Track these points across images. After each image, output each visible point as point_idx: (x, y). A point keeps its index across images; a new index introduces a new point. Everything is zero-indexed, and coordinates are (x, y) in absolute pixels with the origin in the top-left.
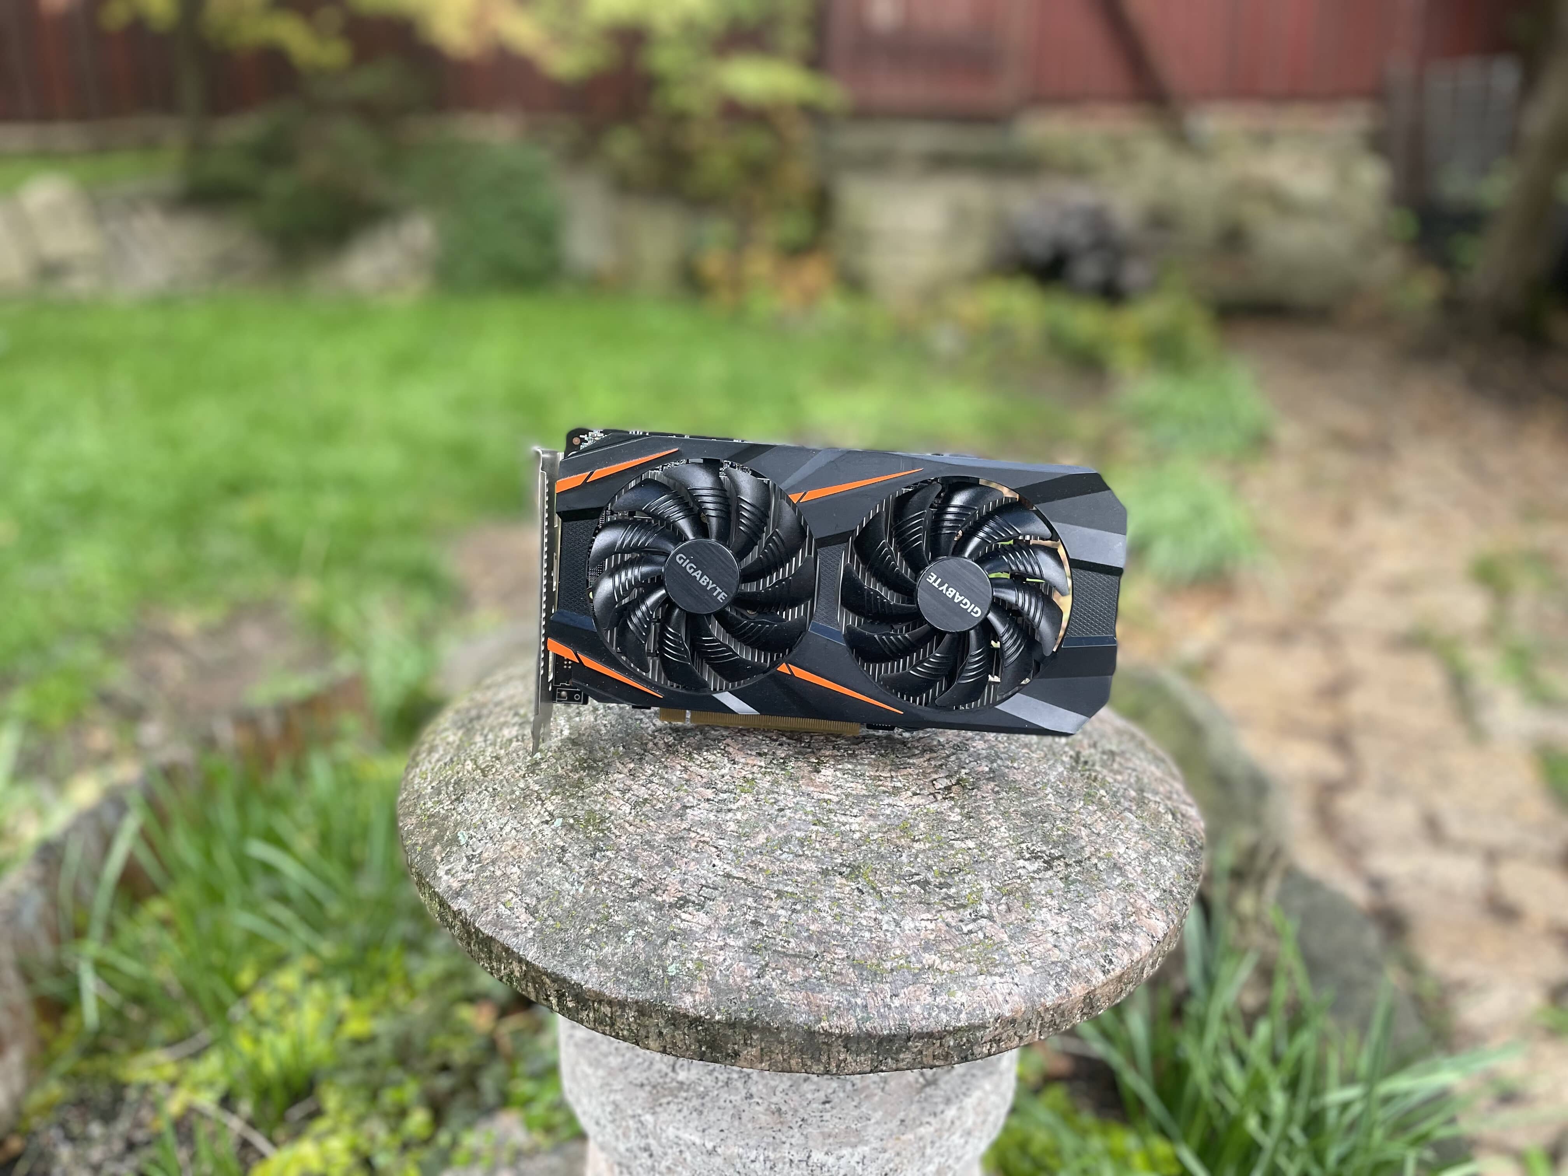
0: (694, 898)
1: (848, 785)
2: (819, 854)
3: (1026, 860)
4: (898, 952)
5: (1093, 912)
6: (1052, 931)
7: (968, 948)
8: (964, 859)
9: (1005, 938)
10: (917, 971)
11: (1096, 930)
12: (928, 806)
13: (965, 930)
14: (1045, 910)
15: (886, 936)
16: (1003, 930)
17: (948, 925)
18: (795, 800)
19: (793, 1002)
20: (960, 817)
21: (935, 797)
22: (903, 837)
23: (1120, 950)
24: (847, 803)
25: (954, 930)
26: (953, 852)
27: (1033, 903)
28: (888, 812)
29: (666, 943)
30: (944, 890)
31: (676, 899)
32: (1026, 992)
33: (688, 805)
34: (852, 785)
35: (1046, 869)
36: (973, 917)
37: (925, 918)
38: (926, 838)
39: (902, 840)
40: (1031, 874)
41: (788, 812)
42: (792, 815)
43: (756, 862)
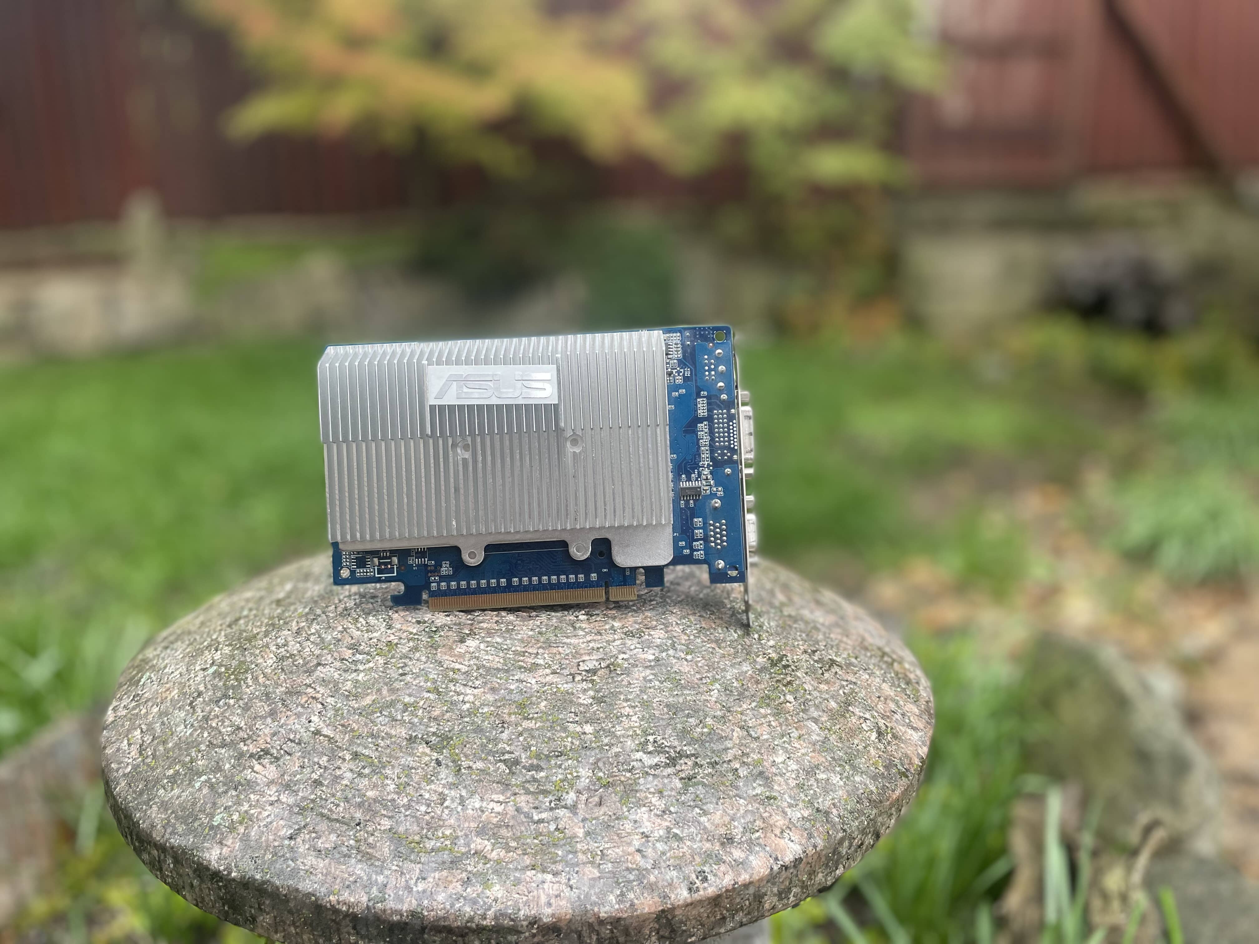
0: (275, 751)
1: (486, 657)
2: (416, 720)
3: (645, 753)
4: (448, 832)
5: (706, 820)
6: (643, 833)
7: (529, 837)
8: (572, 743)
9: (581, 833)
10: (459, 855)
11: (701, 841)
12: (559, 686)
13: (536, 818)
14: (644, 809)
15: (443, 812)
16: (581, 824)
17: (518, 810)
18: (422, 667)
19: (312, 870)
20: (590, 701)
21: (574, 678)
22: (515, 713)
23: (723, 868)
24: (475, 674)
25: (522, 816)
26: (564, 735)
27: (634, 800)
28: (512, 687)
29: (226, 792)
30: (534, 772)
31: (259, 750)
32: (579, 897)
33: (323, 663)
34: (490, 657)
35: (667, 766)
36: (552, 805)
37: (496, 800)
38: (541, 717)
39: (513, 716)
40: (646, 769)
41: (408, 678)
42: (411, 681)
43: (351, 722)
